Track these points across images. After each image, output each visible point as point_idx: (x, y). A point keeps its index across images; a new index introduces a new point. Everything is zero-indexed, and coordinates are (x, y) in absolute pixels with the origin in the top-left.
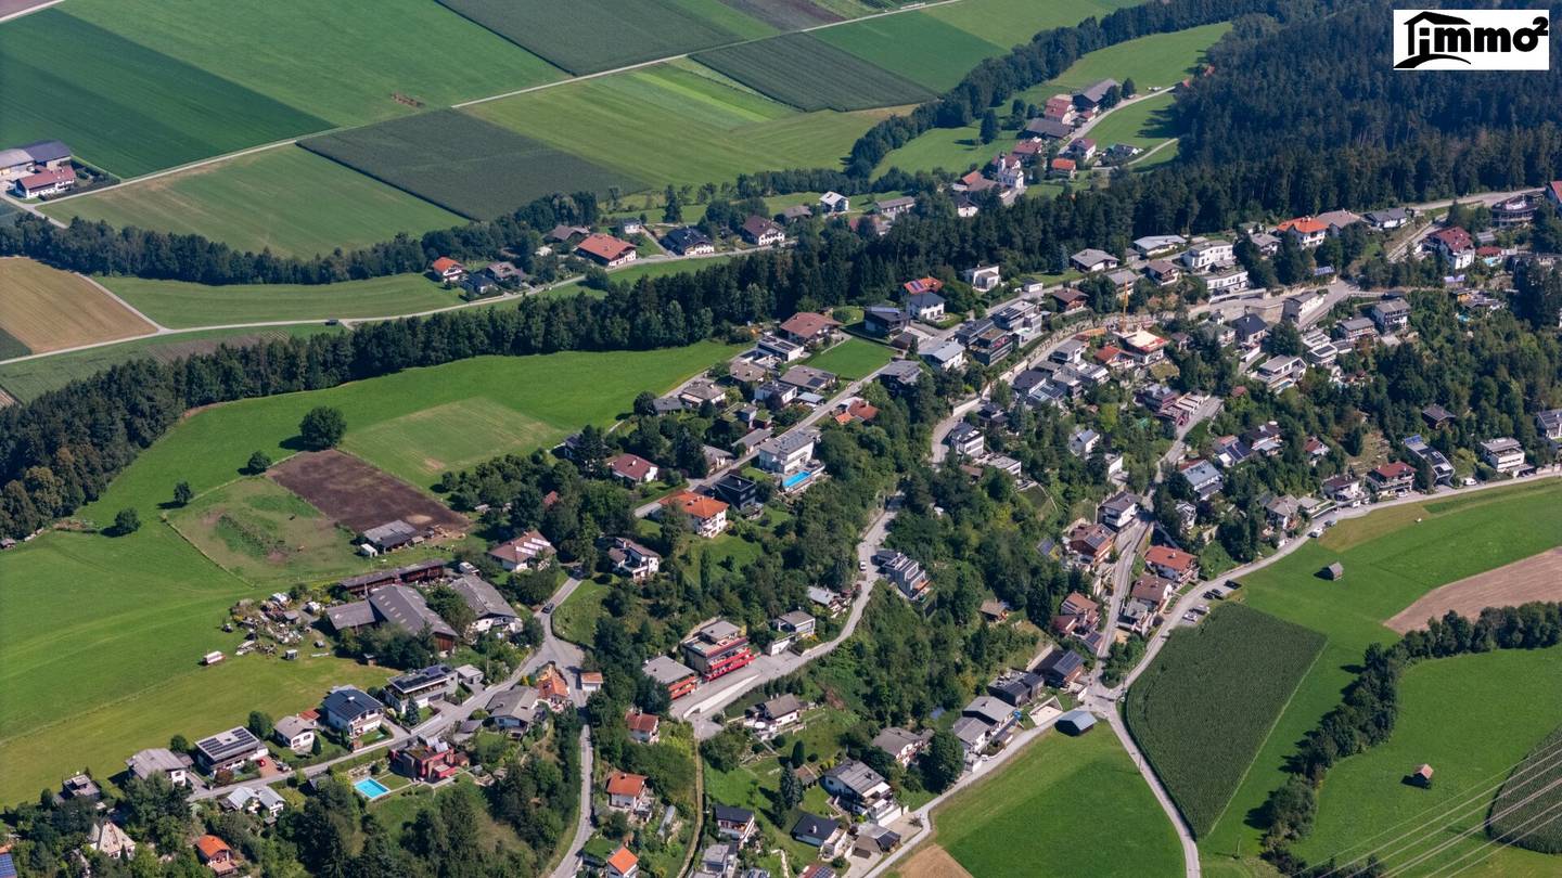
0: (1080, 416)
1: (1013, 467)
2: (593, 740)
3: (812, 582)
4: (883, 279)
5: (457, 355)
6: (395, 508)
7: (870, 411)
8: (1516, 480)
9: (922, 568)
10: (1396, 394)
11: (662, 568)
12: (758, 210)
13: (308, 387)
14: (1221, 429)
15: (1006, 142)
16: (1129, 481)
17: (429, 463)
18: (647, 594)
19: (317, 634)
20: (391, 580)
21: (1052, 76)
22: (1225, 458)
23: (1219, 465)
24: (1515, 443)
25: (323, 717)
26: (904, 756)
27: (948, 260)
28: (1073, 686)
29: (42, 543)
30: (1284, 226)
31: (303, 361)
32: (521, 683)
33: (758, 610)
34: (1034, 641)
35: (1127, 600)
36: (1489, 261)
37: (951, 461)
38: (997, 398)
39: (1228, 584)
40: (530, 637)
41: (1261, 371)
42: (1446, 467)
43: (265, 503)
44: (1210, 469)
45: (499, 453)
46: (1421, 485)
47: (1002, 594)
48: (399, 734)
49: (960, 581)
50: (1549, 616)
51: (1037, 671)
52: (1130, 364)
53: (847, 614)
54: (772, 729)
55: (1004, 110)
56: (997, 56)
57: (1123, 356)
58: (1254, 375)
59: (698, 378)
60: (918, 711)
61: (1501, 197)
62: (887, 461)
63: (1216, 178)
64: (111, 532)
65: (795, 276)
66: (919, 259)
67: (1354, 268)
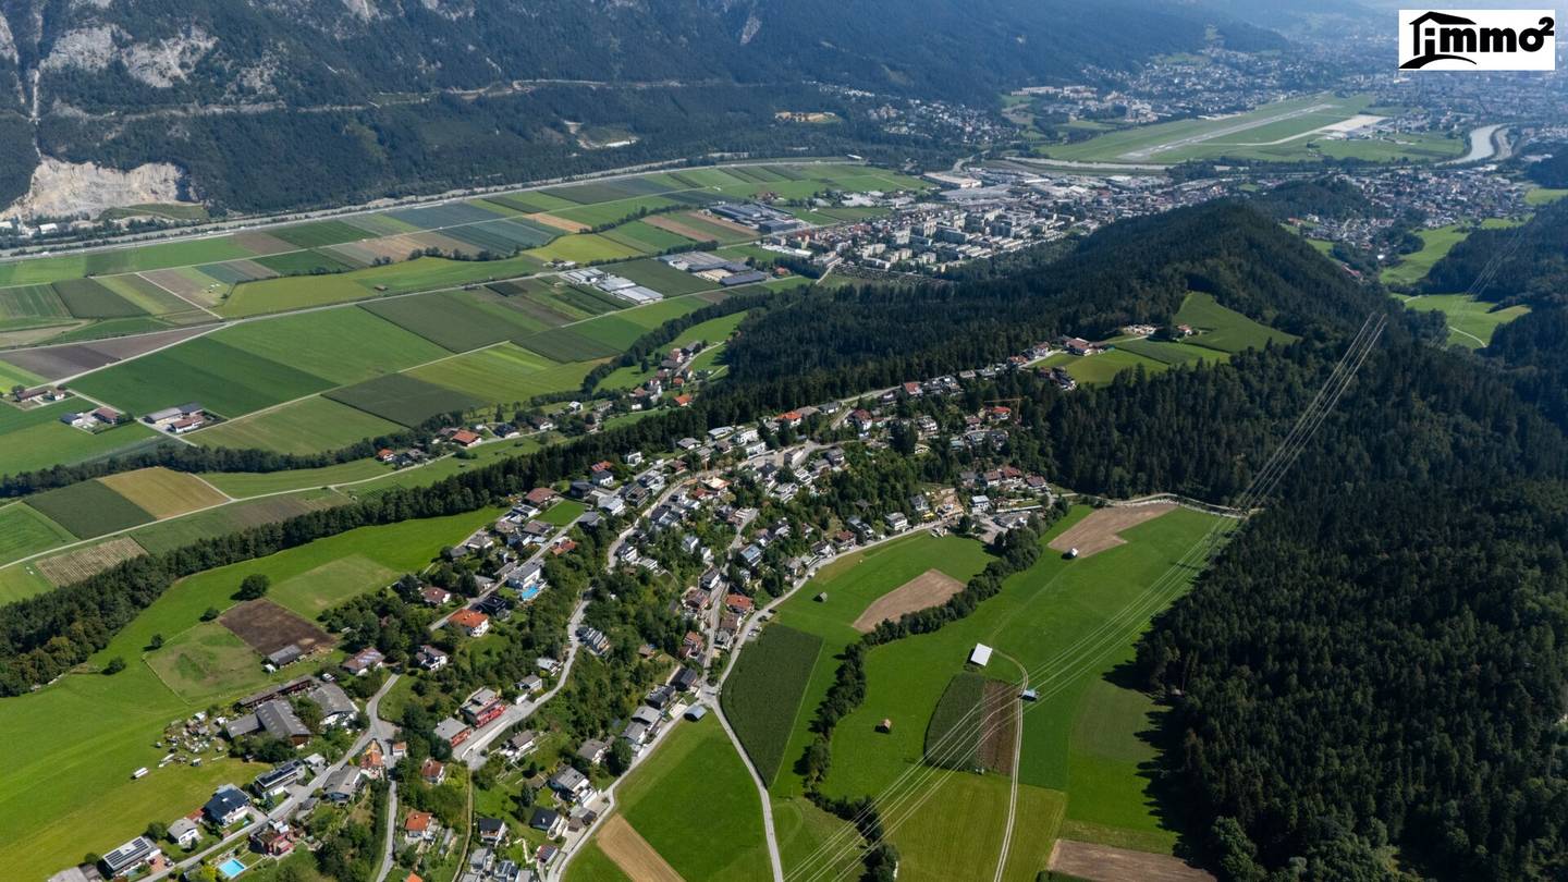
0: (687, 529)
1: (652, 565)
2: (398, 793)
3: (540, 656)
4: (581, 465)
5: (345, 529)
6: (293, 635)
7: (573, 544)
8: (904, 534)
9: (604, 634)
10: (843, 496)
11: (449, 661)
12: (539, 413)
13: (257, 556)
14: (759, 526)
15: (653, 372)
16: (714, 561)
17: (318, 601)
18: (439, 679)
19: (221, 741)
20: (271, 697)
21: (672, 340)
22: (762, 541)
23: (759, 546)
24: (901, 515)
25: (207, 813)
26: (597, 759)
27: (615, 450)
28: (693, 689)
29: (61, 684)
30: (781, 417)
31: (252, 543)
32: (348, 763)
33: (507, 679)
34: (669, 666)
35: (718, 630)
36: (879, 424)
37: (618, 567)
38: (643, 526)
39: (770, 611)
40: (361, 723)
41: (777, 492)
42: (870, 531)
43: (212, 641)
44: (755, 549)
45: (358, 592)
46: (860, 542)
47: (650, 640)
48: (259, 818)
49: (626, 640)
50: (935, 616)
51: (672, 683)
52: (710, 497)
53: (561, 672)
54: (517, 754)
55: (652, 357)
56: (646, 334)
57: (707, 494)
58: (773, 495)
59: (479, 532)
60: (604, 725)
61: (881, 392)
62: (583, 573)
63: (745, 396)
64: (107, 672)
65: (533, 468)
66: (600, 452)
67: (816, 435)
